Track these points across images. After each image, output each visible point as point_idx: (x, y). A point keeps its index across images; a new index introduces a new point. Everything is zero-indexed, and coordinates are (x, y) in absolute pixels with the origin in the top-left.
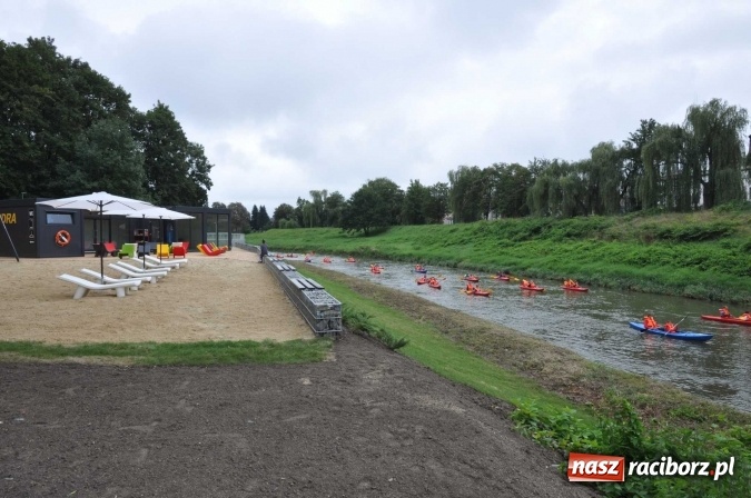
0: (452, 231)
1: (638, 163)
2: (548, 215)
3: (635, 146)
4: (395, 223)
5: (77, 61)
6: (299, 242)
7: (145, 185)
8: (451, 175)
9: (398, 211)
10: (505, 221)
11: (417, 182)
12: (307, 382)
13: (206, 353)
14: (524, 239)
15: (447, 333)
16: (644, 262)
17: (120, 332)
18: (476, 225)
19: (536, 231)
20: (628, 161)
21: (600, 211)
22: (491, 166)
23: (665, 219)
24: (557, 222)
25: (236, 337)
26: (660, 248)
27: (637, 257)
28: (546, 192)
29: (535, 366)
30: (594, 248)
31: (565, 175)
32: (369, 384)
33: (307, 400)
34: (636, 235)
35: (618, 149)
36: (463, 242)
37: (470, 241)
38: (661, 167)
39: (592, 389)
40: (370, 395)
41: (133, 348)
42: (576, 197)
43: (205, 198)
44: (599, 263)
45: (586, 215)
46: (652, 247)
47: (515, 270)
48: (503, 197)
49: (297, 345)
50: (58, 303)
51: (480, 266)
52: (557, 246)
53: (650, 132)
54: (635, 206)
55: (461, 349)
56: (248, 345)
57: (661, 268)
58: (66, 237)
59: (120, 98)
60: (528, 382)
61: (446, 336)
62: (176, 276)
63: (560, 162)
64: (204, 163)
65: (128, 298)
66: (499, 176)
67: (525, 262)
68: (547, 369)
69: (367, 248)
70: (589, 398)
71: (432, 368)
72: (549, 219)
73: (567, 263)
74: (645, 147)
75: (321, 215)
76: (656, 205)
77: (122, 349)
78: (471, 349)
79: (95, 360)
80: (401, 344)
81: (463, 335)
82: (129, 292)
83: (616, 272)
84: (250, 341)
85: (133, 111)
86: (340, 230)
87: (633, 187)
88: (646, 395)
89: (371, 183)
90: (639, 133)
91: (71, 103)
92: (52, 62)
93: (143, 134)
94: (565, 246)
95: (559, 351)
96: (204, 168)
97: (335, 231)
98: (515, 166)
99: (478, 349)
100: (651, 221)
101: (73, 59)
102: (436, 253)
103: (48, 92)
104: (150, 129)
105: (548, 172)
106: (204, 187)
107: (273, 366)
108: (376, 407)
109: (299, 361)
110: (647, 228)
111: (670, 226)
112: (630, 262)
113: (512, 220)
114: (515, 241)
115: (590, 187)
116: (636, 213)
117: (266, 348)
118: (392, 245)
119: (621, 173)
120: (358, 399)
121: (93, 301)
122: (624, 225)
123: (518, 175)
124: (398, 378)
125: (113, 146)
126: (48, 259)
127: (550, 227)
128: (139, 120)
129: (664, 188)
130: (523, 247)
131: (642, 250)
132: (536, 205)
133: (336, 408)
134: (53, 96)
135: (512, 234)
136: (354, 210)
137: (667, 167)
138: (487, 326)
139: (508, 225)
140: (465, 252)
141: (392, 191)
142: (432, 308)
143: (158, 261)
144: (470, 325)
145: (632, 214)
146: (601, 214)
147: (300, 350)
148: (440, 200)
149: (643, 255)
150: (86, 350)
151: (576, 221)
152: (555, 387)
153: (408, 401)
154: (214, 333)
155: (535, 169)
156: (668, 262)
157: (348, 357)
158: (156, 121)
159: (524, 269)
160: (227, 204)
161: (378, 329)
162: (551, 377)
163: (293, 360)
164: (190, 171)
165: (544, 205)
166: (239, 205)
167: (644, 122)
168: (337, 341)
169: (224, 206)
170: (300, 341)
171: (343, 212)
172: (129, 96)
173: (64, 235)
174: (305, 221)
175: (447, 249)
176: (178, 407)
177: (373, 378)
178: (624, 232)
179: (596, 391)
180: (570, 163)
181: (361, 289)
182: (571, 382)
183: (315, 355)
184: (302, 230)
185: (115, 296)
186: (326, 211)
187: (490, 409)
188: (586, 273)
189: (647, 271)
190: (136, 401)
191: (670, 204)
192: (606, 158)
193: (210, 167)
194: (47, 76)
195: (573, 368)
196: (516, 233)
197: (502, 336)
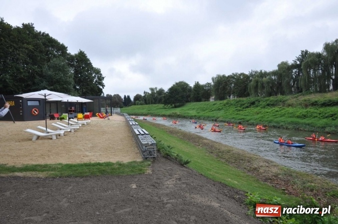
0: (214, 104)
1: (300, 70)
2: (258, 96)
3: (298, 63)
4: (188, 101)
5: (44, 33)
6: (145, 111)
7: (75, 87)
8: (213, 79)
9: (189, 96)
10: (238, 99)
11: (198, 83)
12: (134, 186)
13: (86, 169)
14: (247, 107)
15: (212, 153)
16: (305, 116)
17: (47, 158)
18: (225, 101)
19: (253, 103)
20: (295, 70)
21: (283, 93)
22: (231, 74)
23: (314, 96)
24: (262, 99)
25: (103, 160)
26: (312, 110)
27: (301, 114)
28: (257, 85)
29: (255, 169)
30: (280, 111)
31: (266, 77)
32: (167, 188)
33: (132, 198)
34: (300, 104)
35: (290, 64)
36: (219, 109)
37: (222, 109)
38: (311, 72)
39: (285, 181)
40: (167, 195)
41: (50, 167)
42: (271, 87)
43: (102, 92)
44: (283, 118)
45: (276, 95)
46: (308, 109)
47: (244, 122)
48: (237, 88)
49: (133, 164)
50: (23, 143)
51: (227, 120)
52: (263, 110)
53: (305, 56)
54: (299, 90)
55: (219, 161)
56: (108, 164)
57: (313, 119)
58: (37, 111)
59: (63, 48)
60: (252, 177)
61: (212, 155)
62: (84, 128)
63: (263, 71)
64: (101, 77)
65: (57, 140)
66: (235, 79)
67: (248, 118)
68: (261, 171)
69: (175, 113)
70: (283, 185)
71: (203, 174)
72: (259, 98)
73: (268, 118)
74: (303, 63)
75: (155, 99)
76: (309, 89)
77: (44, 168)
78: (224, 161)
79: (28, 174)
80: (187, 163)
81: (220, 154)
82: (58, 137)
83: (292, 122)
84: (109, 162)
85: (69, 54)
86: (163, 105)
87: (298, 82)
88: (313, 184)
89: (177, 84)
90: (300, 57)
91: (41, 52)
92: (33, 34)
93: (73, 65)
94: (266, 110)
95: (267, 161)
96: (101, 78)
97: (161, 106)
98: (242, 74)
99: (227, 161)
100: (307, 97)
101: (42, 32)
102: (207, 114)
103: (31, 47)
104: (76, 62)
105: (258, 76)
106: (101, 87)
107: (118, 177)
108: (169, 203)
109: (132, 174)
110: (305, 101)
111: (317, 100)
112: (298, 117)
113: (241, 99)
114: (243, 108)
115: (278, 82)
116: (300, 94)
117: (117, 166)
118: (187, 111)
119: (292, 75)
120: (160, 198)
121: (40, 141)
122: (294, 99)
123: (244, 78)
124: (183, 183)
125: (60, 70)
126: (28, 122)
127: (259, 101)
128: (71, 58)
129: (313, 82)
130: (247, 111)
131: (304, 111)
132: (253, 92)
133: (147, 204)
134: (33, 49)
135: (242, 105)
136: (169, 96)
137: (314, 72)
138: (231, 149)
139: (240, 101)
140: (220, 114)
141: (186, 87)
142: (205, 141)
143: (77, 121)
144: (223, 149)
145: (298, 94)
146: (283, 95)
147: (134, 167)
148: (208, 90)
149: (304, 113)
150: (26, 169)
151: (272, 98)
152: (266, 180)
153: (188, 199)
154: (93, 158)
155: (251, 75)
156: (316, 117)
157: (158, 171)
158: (79, 58)
159: (248, 121)
160: (113, 95)
161: (175, 155)
162: (264, 174)
163: (129, 173)
164: (95, 80)
165: (256, 91)
166: (118, 95)
167: (303, 51)
168: (153, 162)
169: (111, 95)
170: (135, 162)
171: (164, 97)
172: (67, 48)
173: (35, 110)
174: (147, 102)
175: (212, 113)
176: (61, 203)
177: (170, 183)
178: (295, 103)
179: (287, 182)
180: (268, 72)
181: (172, 132)
182: (273, 177)
183: (141, 170)
184: (145, 106)
185: (51, 139)
186: (157, 97)
187: (234, 198)
188: (277, 122)
189: (306, 121)
190: (40, 200)
191: (316, 89)
192: (285, 69)
193: (103, 78)
194: (30, 40)
195: (275, 170)
196: (244, 104)
197: (239, 154)
